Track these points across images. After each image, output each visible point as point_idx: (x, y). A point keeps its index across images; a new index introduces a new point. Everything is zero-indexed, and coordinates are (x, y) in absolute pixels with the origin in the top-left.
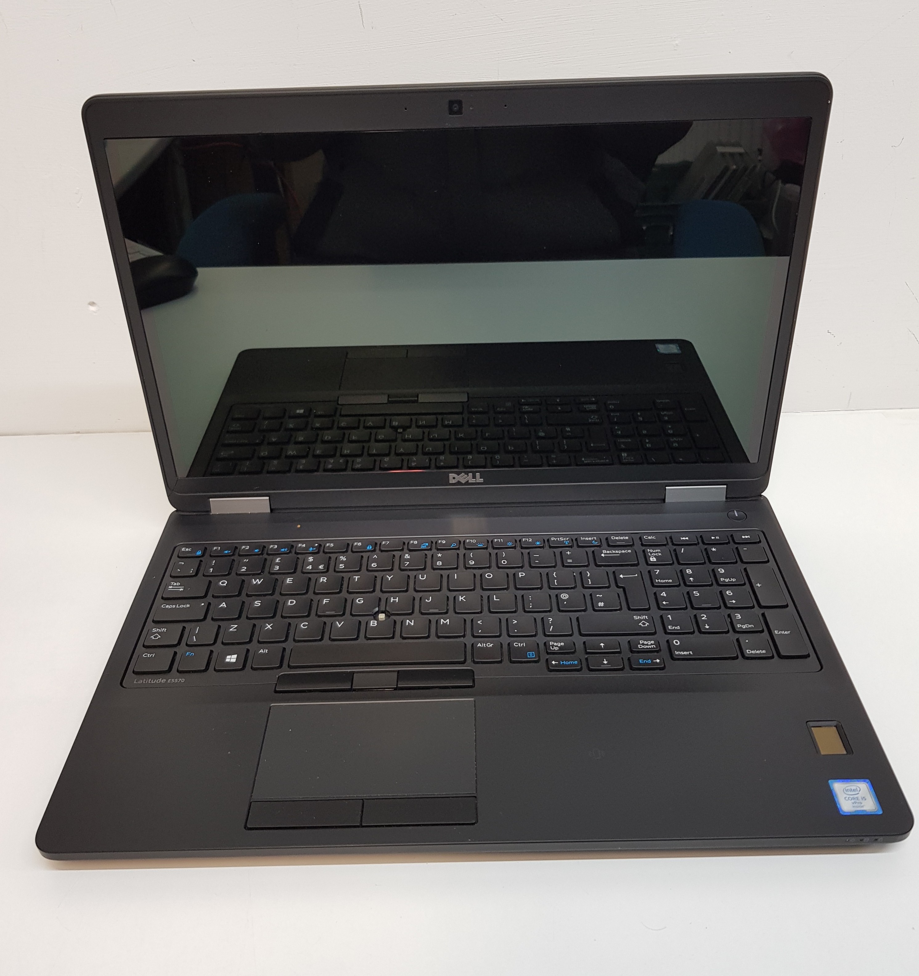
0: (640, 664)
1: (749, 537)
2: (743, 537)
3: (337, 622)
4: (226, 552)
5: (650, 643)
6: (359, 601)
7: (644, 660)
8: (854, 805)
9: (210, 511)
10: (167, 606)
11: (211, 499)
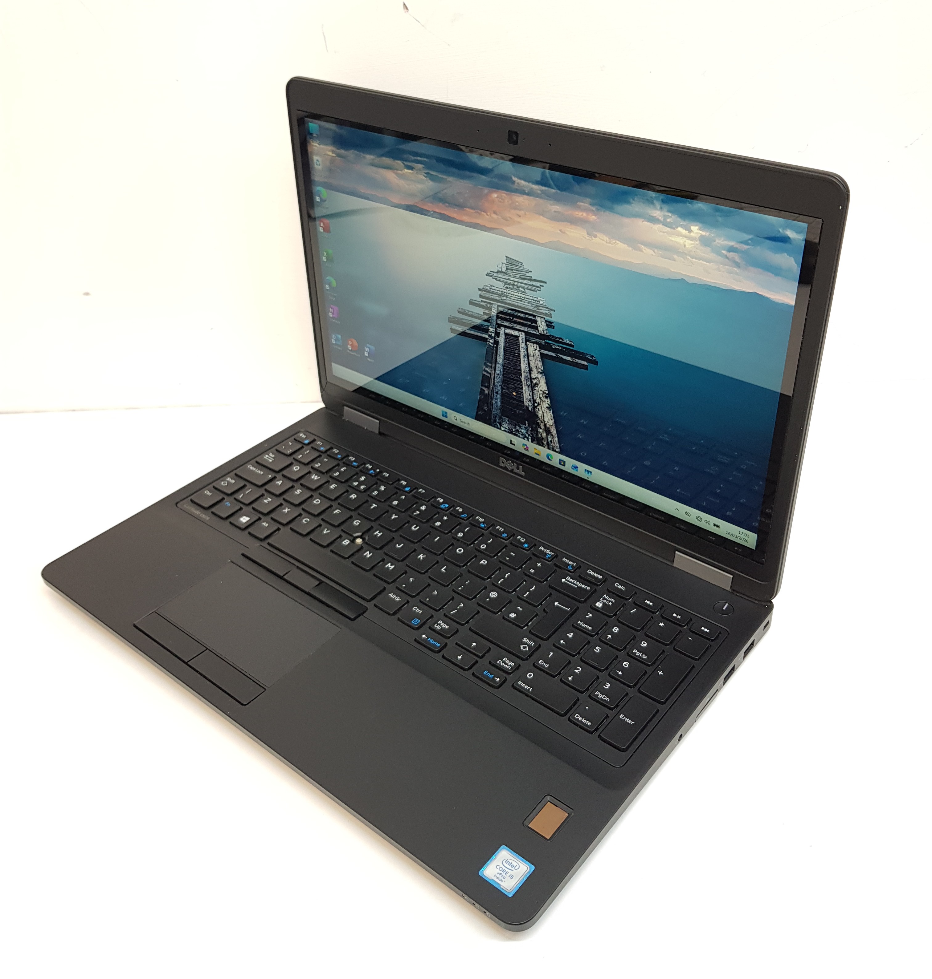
0: (482, 674)
1: (708, 631)
2: (703, 628)
3: (326, 529)
5: (509, 664)
6: (356, 523)
7: (489, 673)
8: (498, 875)
9: (343, 416)
10: (252, 468)
11: (345, 407)
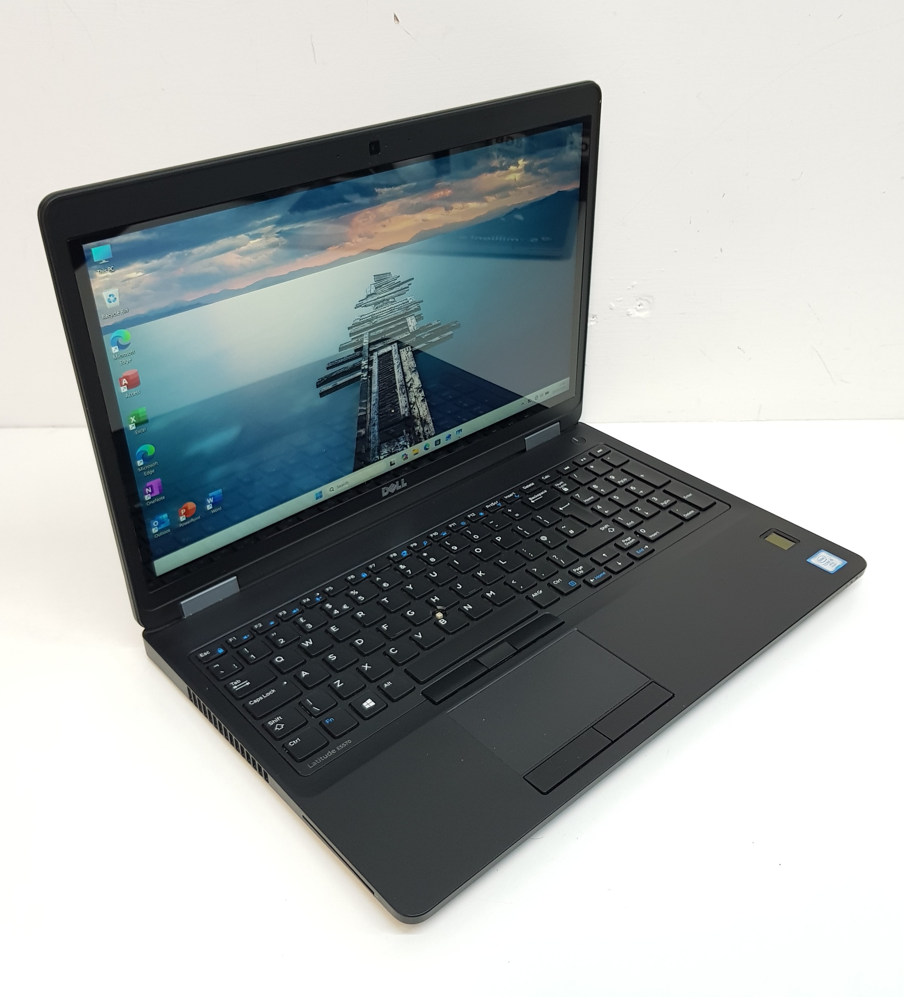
3: (416, 635)
4: (245, 637)
8: (831, 566)
9: (182, 616)
10: (255, 701)
11: (182, 603)
